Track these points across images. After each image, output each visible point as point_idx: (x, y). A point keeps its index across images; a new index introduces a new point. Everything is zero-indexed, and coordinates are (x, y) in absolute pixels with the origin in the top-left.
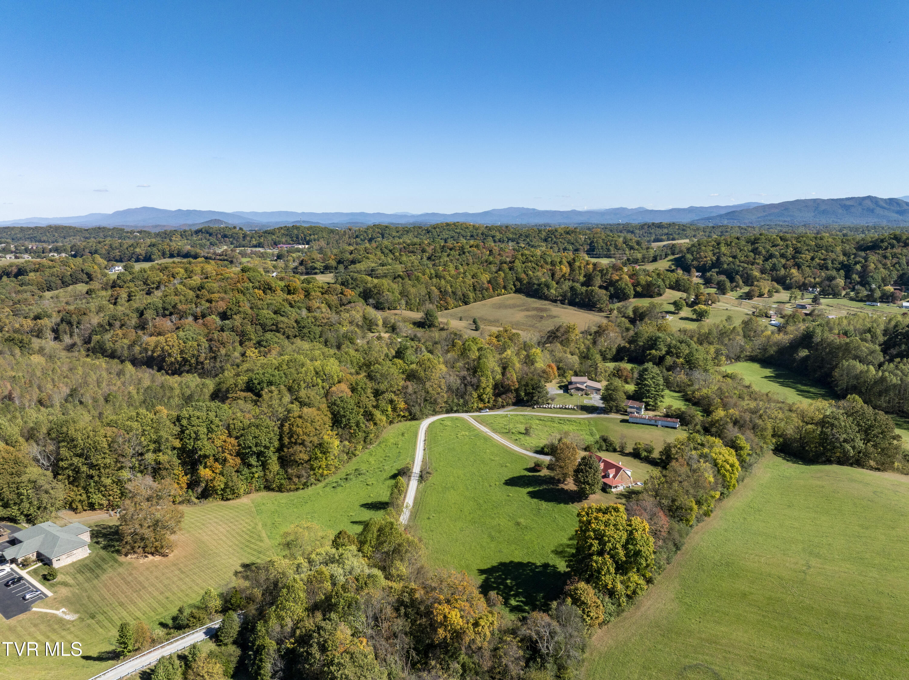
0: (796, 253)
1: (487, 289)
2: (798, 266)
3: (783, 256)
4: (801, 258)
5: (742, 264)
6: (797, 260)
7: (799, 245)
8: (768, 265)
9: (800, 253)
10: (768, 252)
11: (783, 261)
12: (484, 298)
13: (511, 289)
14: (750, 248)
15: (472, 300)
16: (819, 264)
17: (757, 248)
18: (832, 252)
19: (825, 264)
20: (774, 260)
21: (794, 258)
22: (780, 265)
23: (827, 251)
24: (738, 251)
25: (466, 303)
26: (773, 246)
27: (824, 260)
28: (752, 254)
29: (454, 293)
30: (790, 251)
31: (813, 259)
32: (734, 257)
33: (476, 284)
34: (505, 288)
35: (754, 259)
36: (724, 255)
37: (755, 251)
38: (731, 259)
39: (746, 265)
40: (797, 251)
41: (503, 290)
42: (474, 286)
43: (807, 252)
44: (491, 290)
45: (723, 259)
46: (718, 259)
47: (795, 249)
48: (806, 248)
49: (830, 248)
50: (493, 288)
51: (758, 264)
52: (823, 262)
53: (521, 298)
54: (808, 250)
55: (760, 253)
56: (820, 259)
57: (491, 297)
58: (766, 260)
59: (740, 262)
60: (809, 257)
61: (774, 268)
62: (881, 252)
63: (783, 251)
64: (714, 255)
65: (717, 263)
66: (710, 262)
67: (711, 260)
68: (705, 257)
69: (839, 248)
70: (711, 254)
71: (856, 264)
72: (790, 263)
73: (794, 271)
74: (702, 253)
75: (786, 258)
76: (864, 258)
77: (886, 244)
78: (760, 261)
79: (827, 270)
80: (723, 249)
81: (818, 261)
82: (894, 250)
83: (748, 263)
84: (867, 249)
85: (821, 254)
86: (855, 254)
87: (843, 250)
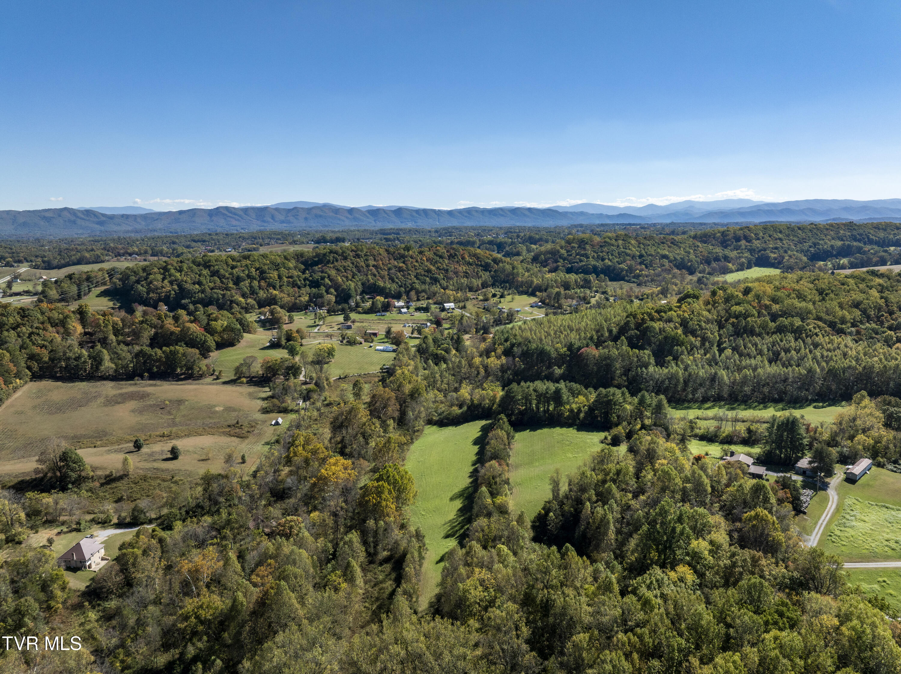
0: (260, 273)
9: (265, 273)
11: (256, 282)
16: (289, 282)
21: (262, 278)
22: (256, 287)
24: (197, 276)
26: (232, 268)
27: (290, 277)
28: (216, 278)
30: (254, 272)
35: (223, 283)
36: (186, 282)
37: (216, 274)
38: (197, 286)
40: (261, 271)
43: (270, 271)
45: (188, 287)
47: (256, 269)
51: (232, 288)
61: (252, 291)
62: (332, 266)
63: (247, 272)
64: (171, 283)
65: (183, 292)
66: (173, 292)
67: (173, 290)
68: (163, 287)
69: (291, 264)
70: (166, 282)
71: (323, 278)
72: (263, 284)
73: (274, 292)
74: (155, 283)
75: (254, 279)
76: (323, 272)
77: (331, 258)
78: (231, 285)
79: (299, 287)
80: (178, 275)
81: (287, 279)
82: (340, 263)
83: (220, 289)
84: (315, 263)
85: (283, 271)
86: (307, 269)
87: (295, 266)
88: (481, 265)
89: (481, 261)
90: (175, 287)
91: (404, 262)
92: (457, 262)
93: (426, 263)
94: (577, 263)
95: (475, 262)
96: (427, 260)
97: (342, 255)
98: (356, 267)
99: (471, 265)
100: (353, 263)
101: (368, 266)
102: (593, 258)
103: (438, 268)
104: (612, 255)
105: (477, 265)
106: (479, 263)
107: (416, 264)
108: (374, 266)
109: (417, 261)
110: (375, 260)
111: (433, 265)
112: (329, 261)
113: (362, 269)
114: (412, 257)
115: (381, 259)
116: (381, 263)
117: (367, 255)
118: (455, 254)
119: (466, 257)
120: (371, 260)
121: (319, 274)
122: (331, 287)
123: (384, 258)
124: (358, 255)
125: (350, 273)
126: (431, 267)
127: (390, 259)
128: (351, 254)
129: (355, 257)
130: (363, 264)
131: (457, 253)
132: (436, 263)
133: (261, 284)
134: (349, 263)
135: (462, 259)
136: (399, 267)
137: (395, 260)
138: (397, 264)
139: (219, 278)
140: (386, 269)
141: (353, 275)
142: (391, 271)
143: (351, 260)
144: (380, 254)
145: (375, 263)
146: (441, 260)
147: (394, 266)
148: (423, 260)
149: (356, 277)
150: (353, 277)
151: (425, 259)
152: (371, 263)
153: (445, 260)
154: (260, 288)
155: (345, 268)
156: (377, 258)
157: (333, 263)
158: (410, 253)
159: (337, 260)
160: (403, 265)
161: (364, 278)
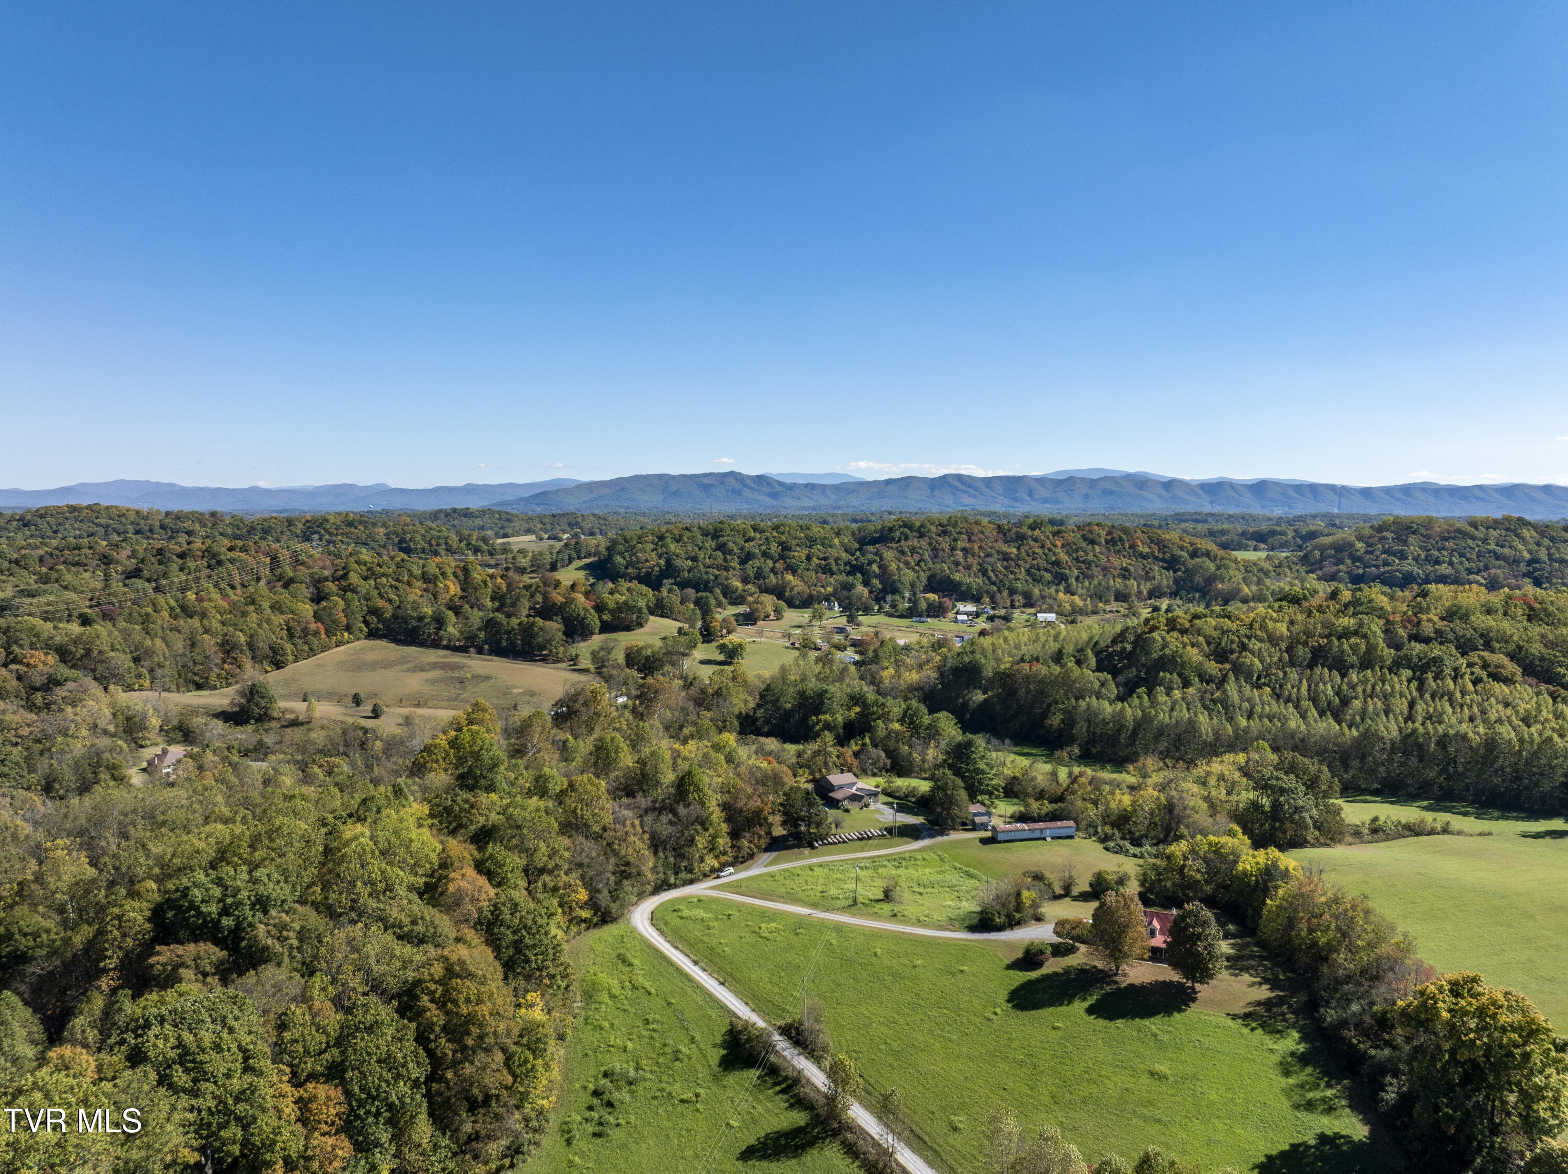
0: (783, 550)
1: (316, 633)
2: (794, 572)
3: (765, 555)
4: (794, 557)
5: (710, 570)
6: (788, 561)
7: (784, 538)
8: (750, 570)
9: (790, 550)
10: (742, 549)
11: (770, 563)
12: (312, 652)
13: (361, 631)
14: (714, 544)
15: (290, 658)
16: (819, 566)
17: (725, 544)
18: (831, 547)
19: (827, 565)
20: (757, 563)
21: (782, 557)
22: (768, 570)
23: (823, 545)
24: (696, 549)
25: (278, 665)
26: (747, 541)
27: (825, 559)
28: (719, 553)
29: (251, 646)
30: (774, 548)
31: (809, 558)
32: (694, 559)
33: (292, 624)
34: (348, 628)
35: (725, 560)
36: (676, 556)
37: (722, 547)
38: (689, 563)
39: (716, 572)
40: (785, 547)
41: (346, 634)
42: (289, 629)
43: (798, 548)
44: (323, 636)
45: (678, 562)
46: (669, 562)
47: (780, 544)
48: (794, 542)
49: (825, 542)
50: (328, 632)
51: (734, 569)
52: (823, 562)
53: (384, 649)
54: (797, 545)
55: (731, 552)
56: (819, 558)
57: (325, 649)
58: (743, 562)
59: (705, 567)
60: (803, 557)
61: (759, 575)
62: (894, 545)
63: (764, 548)
64: (660, 557)
65: (669, 570)
67: (658, 565)
68: (647, 561)
69: (836, 541)
70: (653, 555)
71: (870, 563)
72: (780, 565)
73: (789, 577)
74: (640, 555)
75: (771, 558)
76: (876, 554)
77: (898, 534)
78: (735, 564)
79: (832, 573)
80: (673, 547)
81: (817, 561)
82: (909, 543)
83: (718, 568)
84: (874, 541)
85: (818, 550)
86: (860, 549)
87: (842, 544)
88: (1163, 560)
89: (1164, 553)
90: (662, 562)
91: (1018, 549)
92: (1119, 551)
93: (1059, 550)
94: (1377, 566)
95: (1153, 553)
96: (1063, 546)
97: (919, 531)
98: (934, 549)
99: (1143, 557)
100: (930, 544)
101: (953, 549)
102: (1416, 559)
103: (1077, 560)
104: (1461, 555)
105: (1156, 558)
106: (1161, 556)
107: (1040, 551)
108: (964, 550)
109: (1043, 547)
110: (970, 540)
111: (1070, 555)
112: (893, 539)
113: (941, 554)
114: (1036, 540)
115: (980, 540)
116: (976, 546)
117: (960, 533)
118: (1121, 539)
119: (1140, 543)
120: (963, 541)
121: (870, 556)
122: (876, 576)
123: (987, 538)
124: (945, 533)
125: (917, 557)
126: (1063, 557)
127: (996, 541)
128: (933, 529)
129: (939, 535)
130: (946, 546)
131: (1125, 537)
132: (1077, 550)
133: (777, 565)
134: (924, 543)
135: (1130, 547)
136: (1007, 553)
137: (1006, 542)
138: (1005, 548)
139: (724, 553)
140: (982, 554)
141: (919, 561)
142: (988, 559)
143: (930, 538)
144: (982, 533)
145: (968, 545)
146: (1090, 547)
147: (998, 552)
148: (1055, 546)
149: (923, 564)
150: (918, 564)
151: (1059, 544)
152: (960, 544)
153: (1097, 547)
154: (773, 570)
155: (913, 550)
156: (973, 538)
157: (899, 541)
158: (1037, 533)
159: (907, 539)
160: (1015, 551)
161: (938, 567)
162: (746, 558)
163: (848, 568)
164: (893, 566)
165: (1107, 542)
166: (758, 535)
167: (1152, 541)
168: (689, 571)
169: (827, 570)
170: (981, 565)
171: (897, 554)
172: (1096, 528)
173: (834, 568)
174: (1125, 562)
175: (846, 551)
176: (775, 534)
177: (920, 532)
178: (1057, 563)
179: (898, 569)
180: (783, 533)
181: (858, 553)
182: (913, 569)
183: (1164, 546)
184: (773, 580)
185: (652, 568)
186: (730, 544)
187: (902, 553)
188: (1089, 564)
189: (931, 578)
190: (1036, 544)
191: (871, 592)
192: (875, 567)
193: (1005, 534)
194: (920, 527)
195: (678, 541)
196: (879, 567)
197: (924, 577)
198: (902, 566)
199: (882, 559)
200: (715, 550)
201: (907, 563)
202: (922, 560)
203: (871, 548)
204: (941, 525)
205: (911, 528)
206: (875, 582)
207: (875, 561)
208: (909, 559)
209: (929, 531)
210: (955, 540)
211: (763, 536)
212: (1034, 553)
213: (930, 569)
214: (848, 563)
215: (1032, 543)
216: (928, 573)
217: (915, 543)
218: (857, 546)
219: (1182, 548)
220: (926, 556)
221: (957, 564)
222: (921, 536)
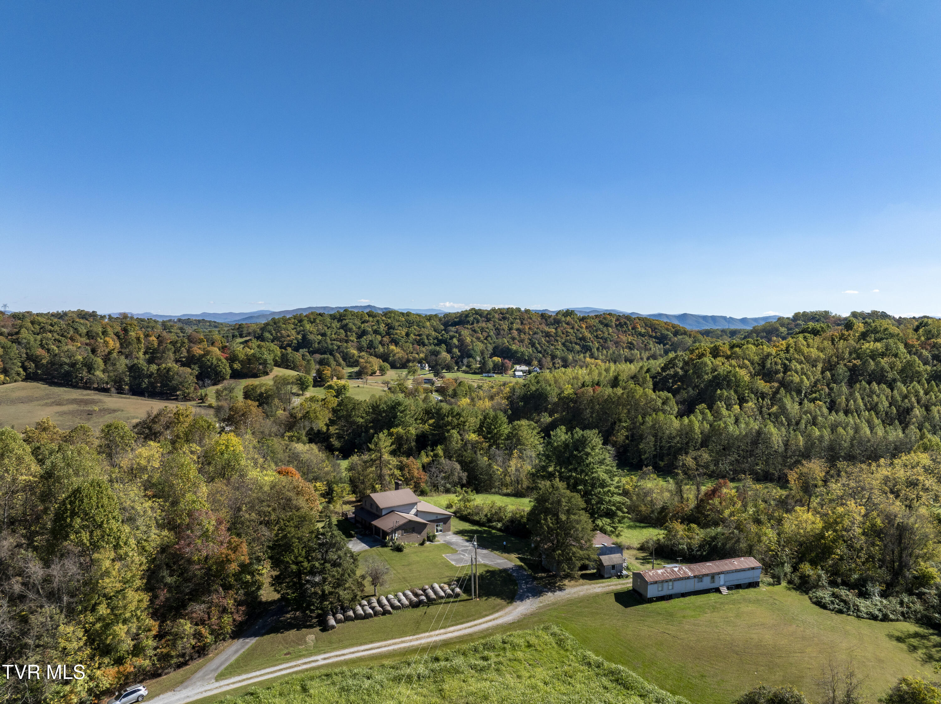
0: (389, 329)
2: (397, 344)
3: (376, 332)
4: (396, 334)
5: (335, 342)
6: (392, 336)
7: (389, 321)
8: (364, 342)
9: (394, 329)
10: (359, 328)
11: (379, 338)
14: (338, 325)
16: (415, 340)
17: (347, 324)
18: (424, 327)
19: (421, 339)
20: (370, 338)
21: (388, 334)
22: (377, 342)
23: (418, 326)
24: (326, 328)
26: (363, 323)
27: (419, 335)
28: (342, 331)
30: (382, 327)
31: (407, 335)
32: (324, 335)
35: (346, 336)
36: (311, 333)
37: (345, 327)
38: (320, 337)
39: (339, 343)
40: (390, 327)
43: (400, 328)
45: (311, 337)
46: (304, 337)
47: (387, 325)
48: (397, 324)
49: (421, 324)
51: (353, 341)
52: (418, 338)
54: (399, 326)
55: (351, 330)
56: (415, 335)
58: (359, 337)
59: (331, 340)
60: (404, 334)
61: (371, 345)
62: (469, 327)
63: (375, 327)
64: (298, 333)
65: (304, 342)
66: (296, 342)
67: (296, 339)
69: (428, 324)
70: (293, 332)
71: (452, 338)
72: (386, 339)
73: (392, 347)
74: (283, 332)
75: (380, 334)
76: (456, 332)
77: (472, 319)
78: (353, 338)
79: (424, 345)
80: (308, 326)
81: (414, 337)
82: (480, 325)
83: (340, 341)
84: (455, 324)
85: (414, 329)
86: (445, 330)
87: (432, 326)
88: (655, 337)
89: (656, 333)
90: (300, 337)
91: (556, 329)
92: (625, 331)
93: (584, 330)
95: (648, 333)
96: (587, 328)
97: (485, 316)
98: (497, 329)
99: (643, 336)
100: (494, 326)
101: (510, 329)
103: (597, 337)
105: (651, 336)
106: (654, 334)
107: (571, 331)
108: (518, 329)
109: (573, 328)
110: (522, 323)
111: (592, 334)
112: (468, 322)
113: (502, 332)
114: (568, 324)
115: (530, 324)
116: (527, 327)
117: (515, 319)
118: (625, 323)
119: (639, 326)
120: (517, 323)
121: (452, 334)
122: (457, 347)
123: (534, 322)
124: (504, 318)
125: (485, 334)
126: (588, 335)
127: (541, 324)
128: (497, 316)
129: (501, 320)
130: (506, 327)
131: (628, 322)
132: (596, 331)
133: (385, 339)
134: (490, 325)
135: (633, 329)
136: (548, 332)
137: (547, 325)
138: (547, 329)
139: (346, 331)
140: (531, 333)
141: (487, 337)
142: (535, 336)
143: (494, 322)
144: (531, 318)
145: (521, 327)
146: (605, 329)
147: (542, 332)
148: (582, 328)
149: (489, 339)
150: (486, 339)
151: (584, 326)
152: (515, 326)
153: (610, 329)
154: (381, 342)
155: (482, 330)
156: (524, 322)
157: (472, 324)
158: (568, 318)
159: (478, 322)
160: (554, 330)
161: (500, 341)
162: (362, 334)
163: (436, 341)
164: (468, 340)
165: (616, 326)
166: (371, 319)
167: (646, 325)
168: (319, 343)
169: (421, 343)
170: (530, 340)
171: (471, 332)
172: (608, 317)
173: (426, 341)
174: (630, 338)
175: (435, 330)
176: (384, 318)
177: (487, 318)
178: (583, 339)
179: (472, 342)
180: (390, 318)
181: (443, 332)
182: (483, 342)
183: (655, 329)
184: (381, 349)
185: (292, 341)
186: (351, 325)
187: (475, 331)
188: (605, 340)
189: (495, 349)
190: (568, 327)
191: (452, 358)
192: (455, 341)
193: (546, 320)
194: (487, 314)
195: (312, 323)
196: (458, 341)
197: (490, 348)
198: (474, 339)
199: (460, 335)
200: (339, 329)
201: (478, 339)
202: (489, 336)
203: (453, 329)
204: (502, 313)
205: (481, 316)
206: (456, 350)
207: (454, 337)
208: (481, 336)
209: (493, 317)
210: (512, 323)
211: (375, 319)
212: (567, 332)
213: (494, 343)
214: (437, 338)
215: (566, 326)
216: (494, 345)
217: (484, 325)
218: (442, 327)
219: (667, 330)
220: (492, 333)
221: (513, 339)
222: (488, 320)
